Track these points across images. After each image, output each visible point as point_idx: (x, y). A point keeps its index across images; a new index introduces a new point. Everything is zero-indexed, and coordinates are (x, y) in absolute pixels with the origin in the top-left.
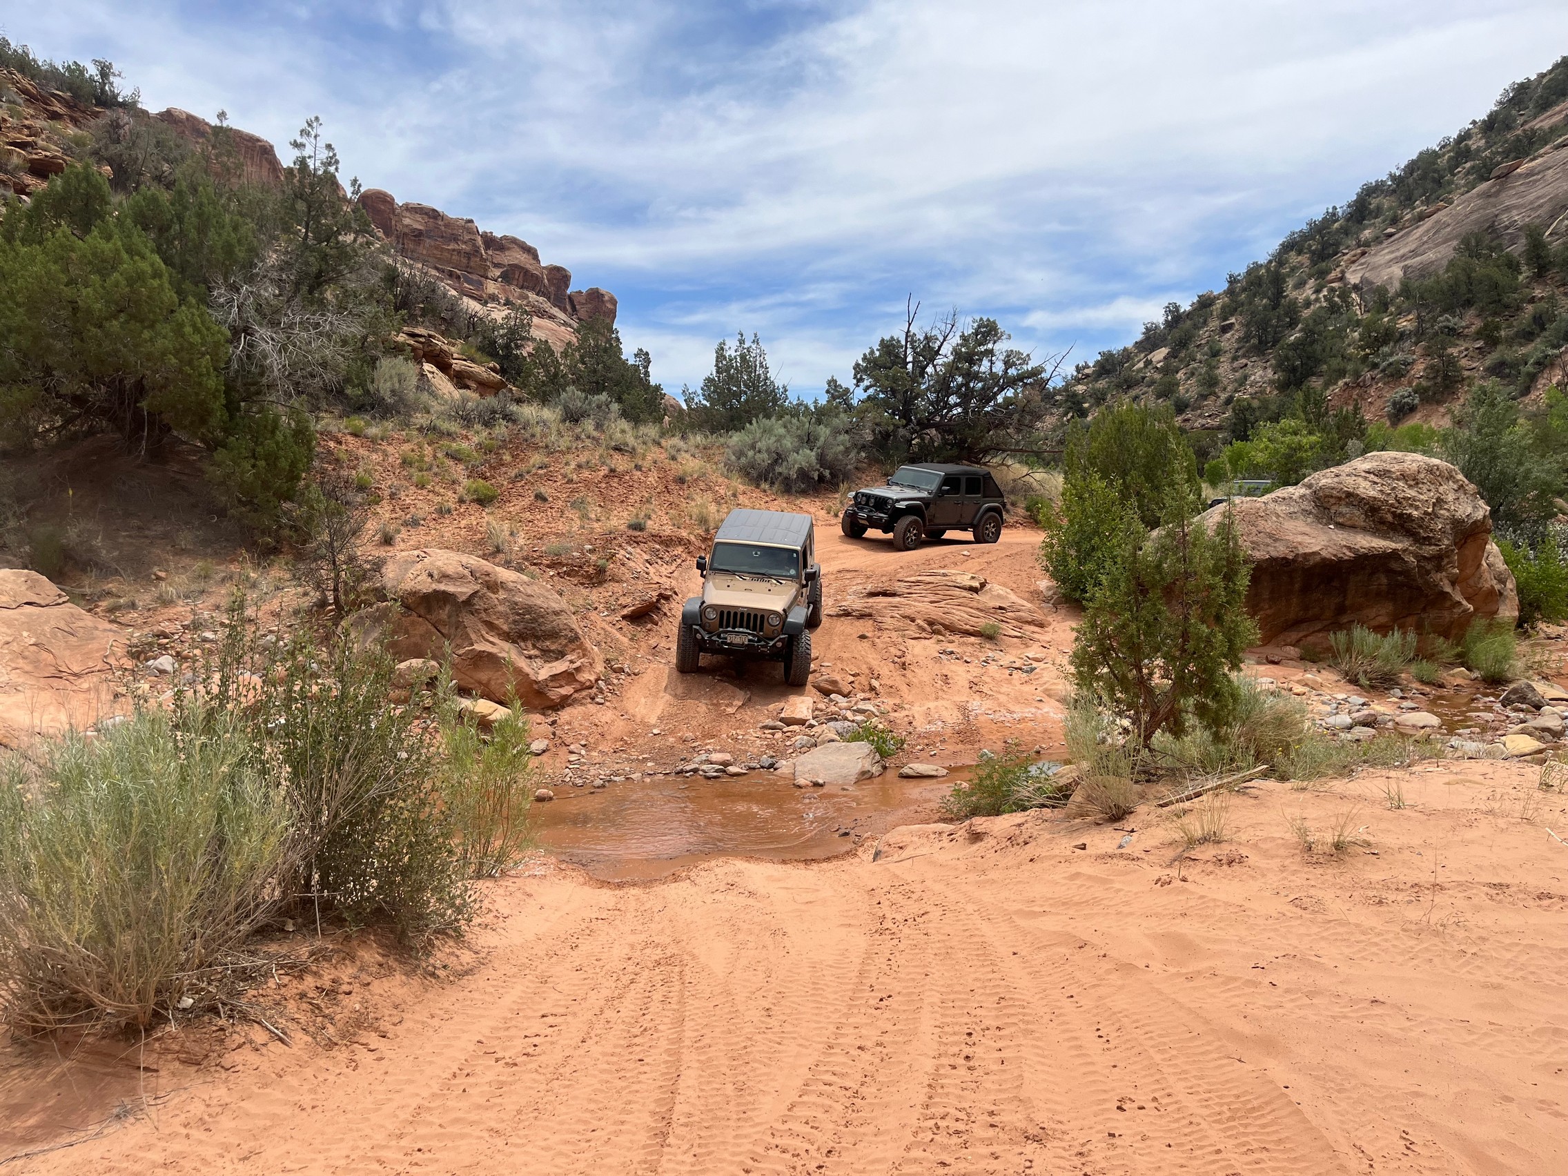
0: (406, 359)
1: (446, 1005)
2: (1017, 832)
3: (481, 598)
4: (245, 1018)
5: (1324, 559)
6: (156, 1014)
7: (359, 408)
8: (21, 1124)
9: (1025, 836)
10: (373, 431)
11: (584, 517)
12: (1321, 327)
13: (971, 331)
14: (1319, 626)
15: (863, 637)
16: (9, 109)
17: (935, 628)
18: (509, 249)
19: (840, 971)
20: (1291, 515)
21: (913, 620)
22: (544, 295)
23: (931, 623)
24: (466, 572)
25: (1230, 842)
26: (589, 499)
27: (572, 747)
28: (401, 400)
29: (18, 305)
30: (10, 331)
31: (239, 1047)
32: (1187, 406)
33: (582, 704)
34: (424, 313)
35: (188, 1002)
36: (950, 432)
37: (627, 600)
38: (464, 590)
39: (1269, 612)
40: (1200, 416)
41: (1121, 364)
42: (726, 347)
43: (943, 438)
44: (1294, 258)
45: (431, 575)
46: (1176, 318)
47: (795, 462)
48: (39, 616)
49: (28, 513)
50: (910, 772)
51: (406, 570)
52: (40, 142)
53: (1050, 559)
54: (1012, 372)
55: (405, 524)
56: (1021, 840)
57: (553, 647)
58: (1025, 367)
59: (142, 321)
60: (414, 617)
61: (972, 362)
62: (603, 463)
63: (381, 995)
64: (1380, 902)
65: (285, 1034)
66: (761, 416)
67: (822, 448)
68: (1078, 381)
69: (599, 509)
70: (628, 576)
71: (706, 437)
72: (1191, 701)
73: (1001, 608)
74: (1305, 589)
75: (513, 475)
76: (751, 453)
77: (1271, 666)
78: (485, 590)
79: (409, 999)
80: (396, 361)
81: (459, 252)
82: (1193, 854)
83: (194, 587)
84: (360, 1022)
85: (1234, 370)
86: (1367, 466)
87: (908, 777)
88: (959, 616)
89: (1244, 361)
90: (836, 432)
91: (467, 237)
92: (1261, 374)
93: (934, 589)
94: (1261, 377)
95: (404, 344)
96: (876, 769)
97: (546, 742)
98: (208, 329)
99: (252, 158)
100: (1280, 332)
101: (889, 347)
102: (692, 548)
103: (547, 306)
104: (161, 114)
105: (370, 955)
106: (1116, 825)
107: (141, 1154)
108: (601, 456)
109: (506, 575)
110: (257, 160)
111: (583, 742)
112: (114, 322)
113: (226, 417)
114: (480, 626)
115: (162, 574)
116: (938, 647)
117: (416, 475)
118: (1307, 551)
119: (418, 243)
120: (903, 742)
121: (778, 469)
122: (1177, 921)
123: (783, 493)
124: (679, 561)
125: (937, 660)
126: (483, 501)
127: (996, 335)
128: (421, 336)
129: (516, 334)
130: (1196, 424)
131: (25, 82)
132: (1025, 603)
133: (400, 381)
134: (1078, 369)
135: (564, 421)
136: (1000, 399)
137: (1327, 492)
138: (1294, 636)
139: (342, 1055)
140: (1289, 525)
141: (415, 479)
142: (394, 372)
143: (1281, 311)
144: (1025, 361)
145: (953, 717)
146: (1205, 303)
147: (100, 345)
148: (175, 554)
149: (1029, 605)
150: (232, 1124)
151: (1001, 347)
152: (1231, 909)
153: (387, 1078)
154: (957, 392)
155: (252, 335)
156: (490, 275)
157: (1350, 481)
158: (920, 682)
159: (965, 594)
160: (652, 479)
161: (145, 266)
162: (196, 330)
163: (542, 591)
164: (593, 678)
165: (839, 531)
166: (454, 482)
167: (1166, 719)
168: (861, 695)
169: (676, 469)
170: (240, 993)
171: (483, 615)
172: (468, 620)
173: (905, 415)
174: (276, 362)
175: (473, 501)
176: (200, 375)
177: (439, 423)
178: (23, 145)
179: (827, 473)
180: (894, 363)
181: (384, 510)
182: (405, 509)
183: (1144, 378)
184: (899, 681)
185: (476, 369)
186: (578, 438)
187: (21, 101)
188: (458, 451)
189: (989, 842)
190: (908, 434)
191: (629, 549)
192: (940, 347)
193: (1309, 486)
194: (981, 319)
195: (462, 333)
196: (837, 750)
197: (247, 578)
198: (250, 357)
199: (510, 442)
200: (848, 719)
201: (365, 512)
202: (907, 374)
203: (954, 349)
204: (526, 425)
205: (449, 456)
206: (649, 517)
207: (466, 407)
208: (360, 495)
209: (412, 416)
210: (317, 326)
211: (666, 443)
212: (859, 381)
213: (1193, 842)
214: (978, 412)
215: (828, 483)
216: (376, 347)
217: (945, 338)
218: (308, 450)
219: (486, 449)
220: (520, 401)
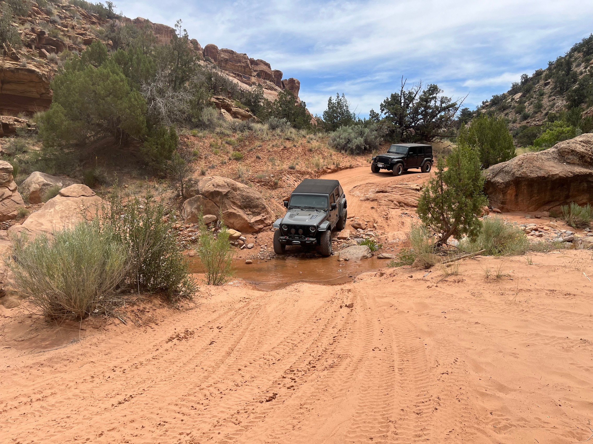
0: (213, 108)
1: (179, 318)
2: (394, 273)
3: (231, 193)
4: (113, 316)
5: (560, 177)
6: (86, 314)
7: (197, 126)
8: (44, 344)
10: (200, 134)
11: (274, 164)
12: (586, 83)
13: (427, 89)
14: (558, 203)
15: (372, 208)
16: (77, 21)
17: (401, 204)
18: (259, 64)
19: (308, 312)
20: (548, 159)
21: (393, 202)
22: (272, 81)
23: (399, 203)
24: (226, 184)
25: (461, 275)
26: (276, 158)
27: (262, 246)
28: (211, 123)
29: (77, 93)
30: (75, 102)
31: (110, 324)
32: (528, 117)
33: (267, 231)
34: (222, 90)
35: (97, 311)
36: (418, 129)
37: (285, 195)
38: (225, 190)
39: (537, 198)
40: (534, 120)
41: (502, 100)
42: (332, 99)
43: (415, 131)
44: (576, 54)
45: (213, 185)
46: (526, 80)
47: (355, 142)
48: (86, 200)
49: (83, 166)
50: (381, 256)
51: (206, 183)
52: (88, 33)
54: (444, 105)
55: (210, 168)
56: (393, 275)
57: (256, 211)
58: (449, 103)
59: (117, 97)
60: (208, 200)
61: (427, 102)
62: (282, 145)
63: (159, 313)
64: (502, 294)
65: (125, 321)
66: (343, 125)
67: (366, 137)
68: (483, 108)
69: (279, 162)
70: (286, 186)
71: (323, 134)
74: (552, 189)
75: (249, 149)
76: (338, 140)
77: (536, 219)
78: (232, 190)
79: (168, 316)
80: (209, 108)
81: (241, 66)
82: (446, 279)
83: (137, 190)
84: (150, 320)
85: (549, 101)
86: (581, 139)
87: (380, 258)
88: (411, 200)
89: (554, 97)
90: (372, 130)
91: (244, 61)
92: (561, 103)
93: (402, 190)
94: (561, 104)
95: (213, 102)
96: (369, 255)
97: (253, 244)
98: (140, 99)
99: (167, 35)
100: (569, 85)
101: (394, 97)
102: (312, 176)
103: (274, 86)
104: (135, 20)
105: (157, 301)
106: (426, 270)
107: (75, 352)
108: (282, 142)
109: (239, 185)
110: (169, 35)
111: (266, 245)
112: (108, 98)
113: (147, 130)
114: (230, 203)
115: (127, 186)
116: (402, 212)
117: (215, 150)
118: (553, 173)
119: (226, 64)
120: (381, 246)
121: (349, 145)
122: (427, 299)
123: (350, 154)
125: (400, 216)
126: (238, 159)
127: (437, 91)
128: (221, 99)
129: (258, 97)
130: (532, 124)
131: (83, 11)
133: (211, 116)
134: (483, 103)
135: (269, 129)
136: (438, 116)
137: (564, 150)
138: (547, 207)
139: (142, 329)
140: (547, 163)
141: (214, 152)
142: (209, 113)
143: (570, 76)
144: (449, 101)
145: (403, 237)
146: (538, 74)
147: (104, 106)
148: (131, 178)
150: (105, 345)
151: (439, 96)
152: (448, 296)
153: (155, 336)
154: (421, 114)
155: (155, 101)
156: (253, 74)
157: (573, 145)
158: (393, 225)
159: (414, 191)
160: (300, 150)
161: (118, 78)
162: (136, 100)
163: (253, 191)
164: (271, 222)
165: (370, 169)
166: (228, 152)
167: (453, 233)
168: (369, 229)
169: (309, 146)
170: (113, 309)
171: (232, 199)
172: (226, 201)
173: (401, 124)
174: (163, 110)
175: (234, 159)
176: (137, 116)
177: (224, 131)
178: (82, 34)
179: (368, 146)
180: (396, 103)
181: (202, 163)
182: (210, 162)
183: (510, 106)
184: (385, 225)
185: (241, 111)
186: (273, 135)
187: (81, 18)
188: (230, 141)
189: (384, 276)
190: (401, 131)
191: (288, 176)
192: (415, 96)
193: (557, 148)
194: (431, 85)
195: (238, 97)
196: (356, 248)
197: (155, 187)
198: (155, 109)
199: (249, 137)
200: (362, 237)
201: (196, 164)
202: (401, 107)
203: (420, 97)
204: (255, 131)
205: (227, 143)
206: (297, 164)
207: (235, 125)
208: (194, 157)
209: (215, 129)
210: (177, 97)
211: (308, 137)
212: (383, 110)
213: (448, 275)
214: (430, 122)
215: (368, 150)
216: (203, 104)
217: (417, 92)
218: (176, 141)
219: (240, 140)
220: (258, 122)
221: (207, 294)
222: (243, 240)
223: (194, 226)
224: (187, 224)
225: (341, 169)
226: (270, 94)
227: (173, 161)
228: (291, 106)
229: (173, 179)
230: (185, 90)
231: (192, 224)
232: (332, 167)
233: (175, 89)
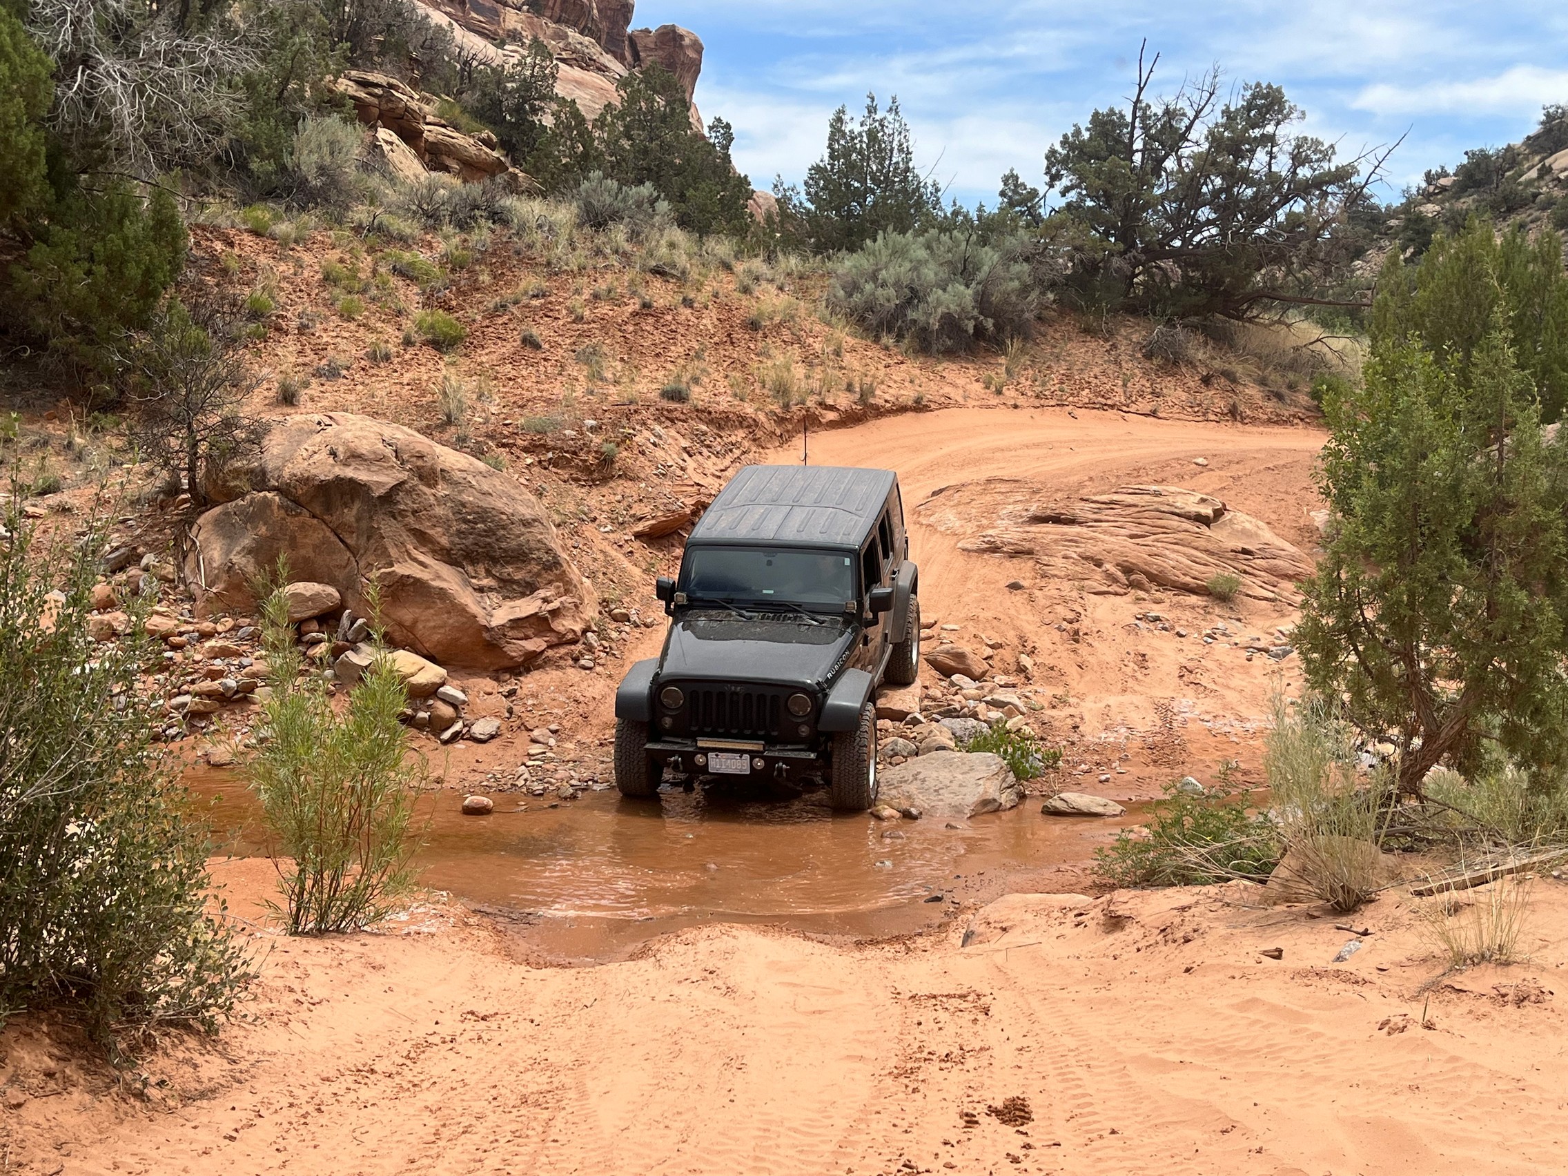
0: (345, 120)
2: (1177, 921)
3: (408, 492)
7: (270, 193)
9: (1188, 928)
10: (284, 228)
11: (596, 376)
13: (1241, 103)
15: (1015, 587)
17: (1134, 577)
19: (808, 1140)
21: (1099, 564)
22: (591, 33)
23: (1127, 570)
24: (389, 451)
25: (1526, 964)
26: (605, 349)
27: (536, 733)
28: (333, 182)
33: (559, 667)
34: (384, 48)
36: (1196, 266)
37: (645, 509)
38: (382, 479)
41: (1501, 171)
42: (846, 118)
43: (1184, 273)
45: (333, 454)
47: (939, 303)
50: (1059, 805)
51: (299, 443)
53: (1332, 473)
54: (1304, 172)
55: (318, 374)
56: (1179, 935)
57: (518, 576)
58: (1325, 165)
60: (305, 517)
61: (1239, 155)
62: (634, 293)
63: (37, 1126)
66: (890, 228)
67: (985, 283)
68: (1427, 196)
69: (619, 365)
70: (650, 470)
71: (805, 259)
72: (1498, 720)
73: (1245, 551)
75: (491, 306)
76: (869, 287)
78: (416, 481)
79: (84, 1135)
80: (328, 121)
82: (1458, 981)
87: (1057, 813)
88: (1175, 561)
90: (1010, 258)
93: (1137, 515)
95: (344, 95)
96: (1006, 798)
97: (497, 722)
98: (24, 56)
101: (1105, 125)
102: (759, 434)
103: (595, 51)
105: (34, 1057)
106: (1343, 921)
108: (632, 282)
109: (449, 458)
111: (554, 727)
113: (51, 195)
114: (405, 536)
116: (1136, 609)
117: (343, 297)
120: (1056, 757)
121: (912, 315)
122: (1402, 1099)
123: (917, 352)
124: (737, 452)
125: (1131, 629)
126: (441, 343)
127: (1280, 111)
128: (377, 85)
129: (532, 90)
132: (1287, 545)
133: (332, 153)
134: (1429, 178)
135: (580, 226)
136: (1281, 216)
141: (338, 306)
142: (324, 139)
144: (1326, 155)
145: (1145, 722)
149: (1293, 549)
151: (1288, 132)
152: (1501, 1085)
154: (1212, 202)
155: (93, 68)
156: (511, 1)
158: (1099, 664)
159: (1187, 525)
160: (709, 321)
163: (508, 488)
164: (578, 627)
166: (400, 313)
167: (1450, 748)
168: (1001, 679)
169: (748, 307)
171: (411, 520)
172: (387, 527)
173: (1126, 237)
174: (126, 111)
175: (426, 343)
176: (7, 127)
177: (386, 219)
179: (989, 324)
180: (1112, 151)
181: (287, 352)
182: (319, 350)
183: (1535, 196)
184: (1065, 660)
185: (461, 140)
186: (598, 252)
188: (412, 265)
189: (1132, 932)
190: (1127, 268)
191: (658, 428)
192: (1189, 128)
194: (1258, 85)
195: (447, 84)
196: (949, 763)
197: (70, 445)
198: (89, 103)
199: (494, 254)
200: (975, 715)
201: (258, 354)
202: (1133, 170)
203: (1211, 133)
204: (522, 230)
205: (397, 271)
206: (696, 381)
207: (435, 198)
208: (252, 326)
209: (347, 208)
210: (191, 57)
211: (739, 267)
212: (1054, 178)
213: (1461, 961)
214: (1245, 236)
215: (989, 340)
216: (302, 99)
217: (1198, 113)
218: (176, 252)
219: (455, 264)
220: (531, 194)
221: (289, 998)
222: (454, 704)
223: (236, 628)
224: (203, 617)
225: (880, 412)
226: (579, 83)
227: (158, 336)
228: (669, 136)
229: (153, 416)
230: (228, 31)
231: (229, 622)
232: (844, 401)
233: (181, 25)
